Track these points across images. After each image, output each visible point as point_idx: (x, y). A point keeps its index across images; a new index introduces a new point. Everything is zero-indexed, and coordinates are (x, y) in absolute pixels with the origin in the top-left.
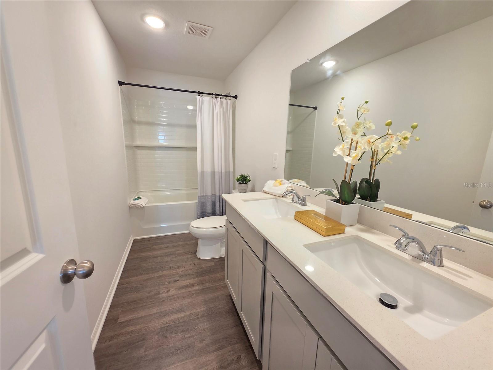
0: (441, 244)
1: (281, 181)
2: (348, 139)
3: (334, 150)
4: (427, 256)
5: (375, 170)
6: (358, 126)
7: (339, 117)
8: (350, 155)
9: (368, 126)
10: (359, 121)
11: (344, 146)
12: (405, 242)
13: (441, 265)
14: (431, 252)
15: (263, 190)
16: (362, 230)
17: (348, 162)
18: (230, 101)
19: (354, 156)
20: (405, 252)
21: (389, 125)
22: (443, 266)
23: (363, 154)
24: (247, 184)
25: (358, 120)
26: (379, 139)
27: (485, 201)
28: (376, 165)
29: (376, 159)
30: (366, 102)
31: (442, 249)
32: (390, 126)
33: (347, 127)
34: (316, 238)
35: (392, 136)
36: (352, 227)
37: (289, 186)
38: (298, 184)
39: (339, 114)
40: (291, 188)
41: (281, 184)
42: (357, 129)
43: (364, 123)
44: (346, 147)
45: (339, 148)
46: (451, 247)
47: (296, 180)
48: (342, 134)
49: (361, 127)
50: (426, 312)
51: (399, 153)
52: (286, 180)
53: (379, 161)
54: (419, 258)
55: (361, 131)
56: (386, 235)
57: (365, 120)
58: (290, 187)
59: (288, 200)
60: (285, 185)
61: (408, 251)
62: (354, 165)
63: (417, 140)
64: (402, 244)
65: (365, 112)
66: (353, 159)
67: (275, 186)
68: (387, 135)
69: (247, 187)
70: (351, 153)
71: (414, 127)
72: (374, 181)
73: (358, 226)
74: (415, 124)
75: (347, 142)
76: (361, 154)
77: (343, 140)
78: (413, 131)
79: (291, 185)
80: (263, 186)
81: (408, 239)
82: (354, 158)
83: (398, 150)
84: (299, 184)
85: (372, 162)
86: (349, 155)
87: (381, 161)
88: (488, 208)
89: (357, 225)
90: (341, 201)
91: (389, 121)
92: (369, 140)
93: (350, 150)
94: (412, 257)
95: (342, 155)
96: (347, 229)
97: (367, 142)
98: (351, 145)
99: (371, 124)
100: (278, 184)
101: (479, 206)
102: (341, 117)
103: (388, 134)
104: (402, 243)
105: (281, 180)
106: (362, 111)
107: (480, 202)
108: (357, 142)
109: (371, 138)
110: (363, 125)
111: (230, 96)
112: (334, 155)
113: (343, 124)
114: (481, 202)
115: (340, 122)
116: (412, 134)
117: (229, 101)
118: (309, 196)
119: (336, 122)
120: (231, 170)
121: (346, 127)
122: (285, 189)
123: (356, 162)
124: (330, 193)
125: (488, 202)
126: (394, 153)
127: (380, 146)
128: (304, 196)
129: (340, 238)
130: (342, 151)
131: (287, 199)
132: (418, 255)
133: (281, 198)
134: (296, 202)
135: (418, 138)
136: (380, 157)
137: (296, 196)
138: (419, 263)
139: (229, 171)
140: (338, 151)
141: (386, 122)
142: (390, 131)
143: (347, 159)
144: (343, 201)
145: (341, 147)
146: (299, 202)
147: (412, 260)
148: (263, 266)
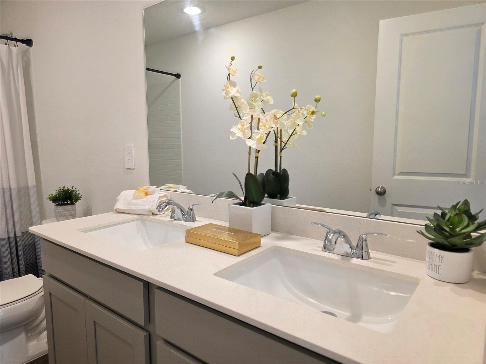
0: (364, 233)
1: (146, 189)
2: (246, 116)
3: (231, 131)
4: (355, 251)
5: (281, 157)
6: (254, 99)
7: (231, 85)
8: (253, 137)
9: (265, 99)
10: (255, 92)
11: (243, 125)
12: (334, 238)
13: (369, 258)
14: (357, 246)
15: (114, 209)
16: (279, 239)
17: (251, 146)
18: (17, 49)
19: (258, 139)
20: (333, 252)
21: (294, 95)
22: (371, 258)
23: (268, 135)
24: (74, 205)
25: (253, 91)
26: (285, 115)
27: (379, 187)
28: (281, 150)
29: (281, 141)
30: (260, 67)
31: (367, 238)
32: (296, 98)
33: (243, 100)
34: (228, 261)
35: (298, 111)
36: (267, 237)
37: (162, 195)
38: (176, 191)
39: (229, 80)
40: (166, 199)
41: (147, 194)
42: (254, 103)
43: (261, 95)
44: (245, 127)
45: (237, 128)
46: (374, 233)
47: (171, 185)
48: (238, 109)
49: (258, 100)
50: (365, 318)
51: (305, 133)
52: (156, 187)
53: (285, 145)
54: (347, 256)
55: (258, 106)
56: (307, 238)
57: (260, 91)
58: (164, 196)
59: (165, 217)
60: (154, 195)
61: (335, 251)
62: (259, 151)
63: (323, 115)
64: (332, 241)
65: (260, 81)
66: (257, 143)
67: (136, 197)
68: (293, 108)
69: (76, 210)
70: (254, 135)
71: (317, 101)
72: (281, 171)
73: (273, 234)
74: (318, 96)
75: (246, 120)
76: (265, 136)
77: (240, 117)
78: (317, 105)
79: (165, 193)
80: (115, 201)
81: (335, 234)
82: (258, 141)
83: (303, 130)
84: (178, 190)
85: (276, 147)
86: (250, 138)
87: (286, 145)
88: (383, 195)
89: (271, 233)
90: (247, 203)
91: (294, 91)
92: (275, 116)
93: (251, 129)
94: (341, 257)
95: (242, 137)
96: (263, 241)
97: (272, 118)
98: (251, 123)
99: (269, 97)
100: (143, 194)
101: (376, 194)
102: (233, 84)
103: (295, 108)
104: (332, 239)
105: (145, 187)
106: (256, 78)
107: (376, 190)
108: (259, 119)
109: (276, 113)
110: (260, 98)
111: (16, 40)
112: (231, 138)
113: (238, 95)
114: (377, 188)
115: (233, 92)
116: (317, 108)
117: (14, 50)
118: (199, 204)
119: (228, 91)
120: (32, 182)
121: (241, 100)
122: (157, 200)
123: (261, 147)
124: (231, 195)
125: (382, 187)
126: (299, 134)
127: (286, 124)
128: (191, 207)
129: (257, 254)
130: (241, 132)
131: (162, 216)
132: (345, 253)
133: (152, 217)
134: (178, 219)
135: (323, 113)
136: (285, 139)
137: (178, 208)
138: (350, 260)
139: (28, 187)
140: (237, 131)
141: (291, 93)
142: (296, 105)
143: (251, 143)
144: (250, 202)
145: (239, 126)
146: (183, 218)
147: (342, 259)
148: (145, 334)
